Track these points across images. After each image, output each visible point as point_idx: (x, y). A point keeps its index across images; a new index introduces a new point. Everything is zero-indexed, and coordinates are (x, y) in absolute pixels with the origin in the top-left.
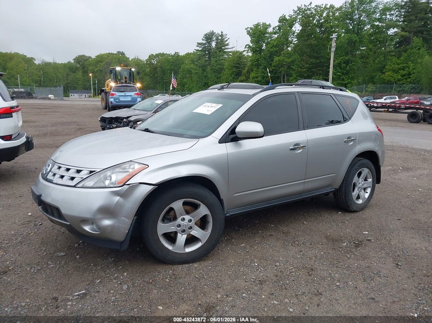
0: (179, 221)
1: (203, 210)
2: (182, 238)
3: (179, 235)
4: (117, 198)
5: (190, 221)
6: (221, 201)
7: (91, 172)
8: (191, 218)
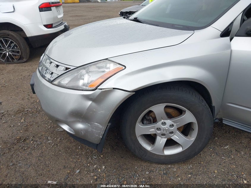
0: (159, 124)
1: (188, 117)
2: (161, 141)
3: (158, 138)
4: (90, 103)
5: (172, 126)
6: (212, 108)
7: (67, 69)
8: (173, 123)
